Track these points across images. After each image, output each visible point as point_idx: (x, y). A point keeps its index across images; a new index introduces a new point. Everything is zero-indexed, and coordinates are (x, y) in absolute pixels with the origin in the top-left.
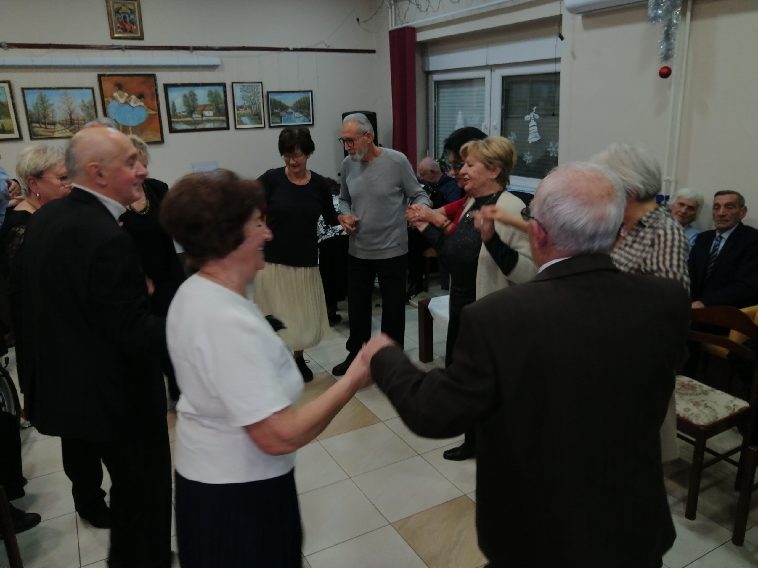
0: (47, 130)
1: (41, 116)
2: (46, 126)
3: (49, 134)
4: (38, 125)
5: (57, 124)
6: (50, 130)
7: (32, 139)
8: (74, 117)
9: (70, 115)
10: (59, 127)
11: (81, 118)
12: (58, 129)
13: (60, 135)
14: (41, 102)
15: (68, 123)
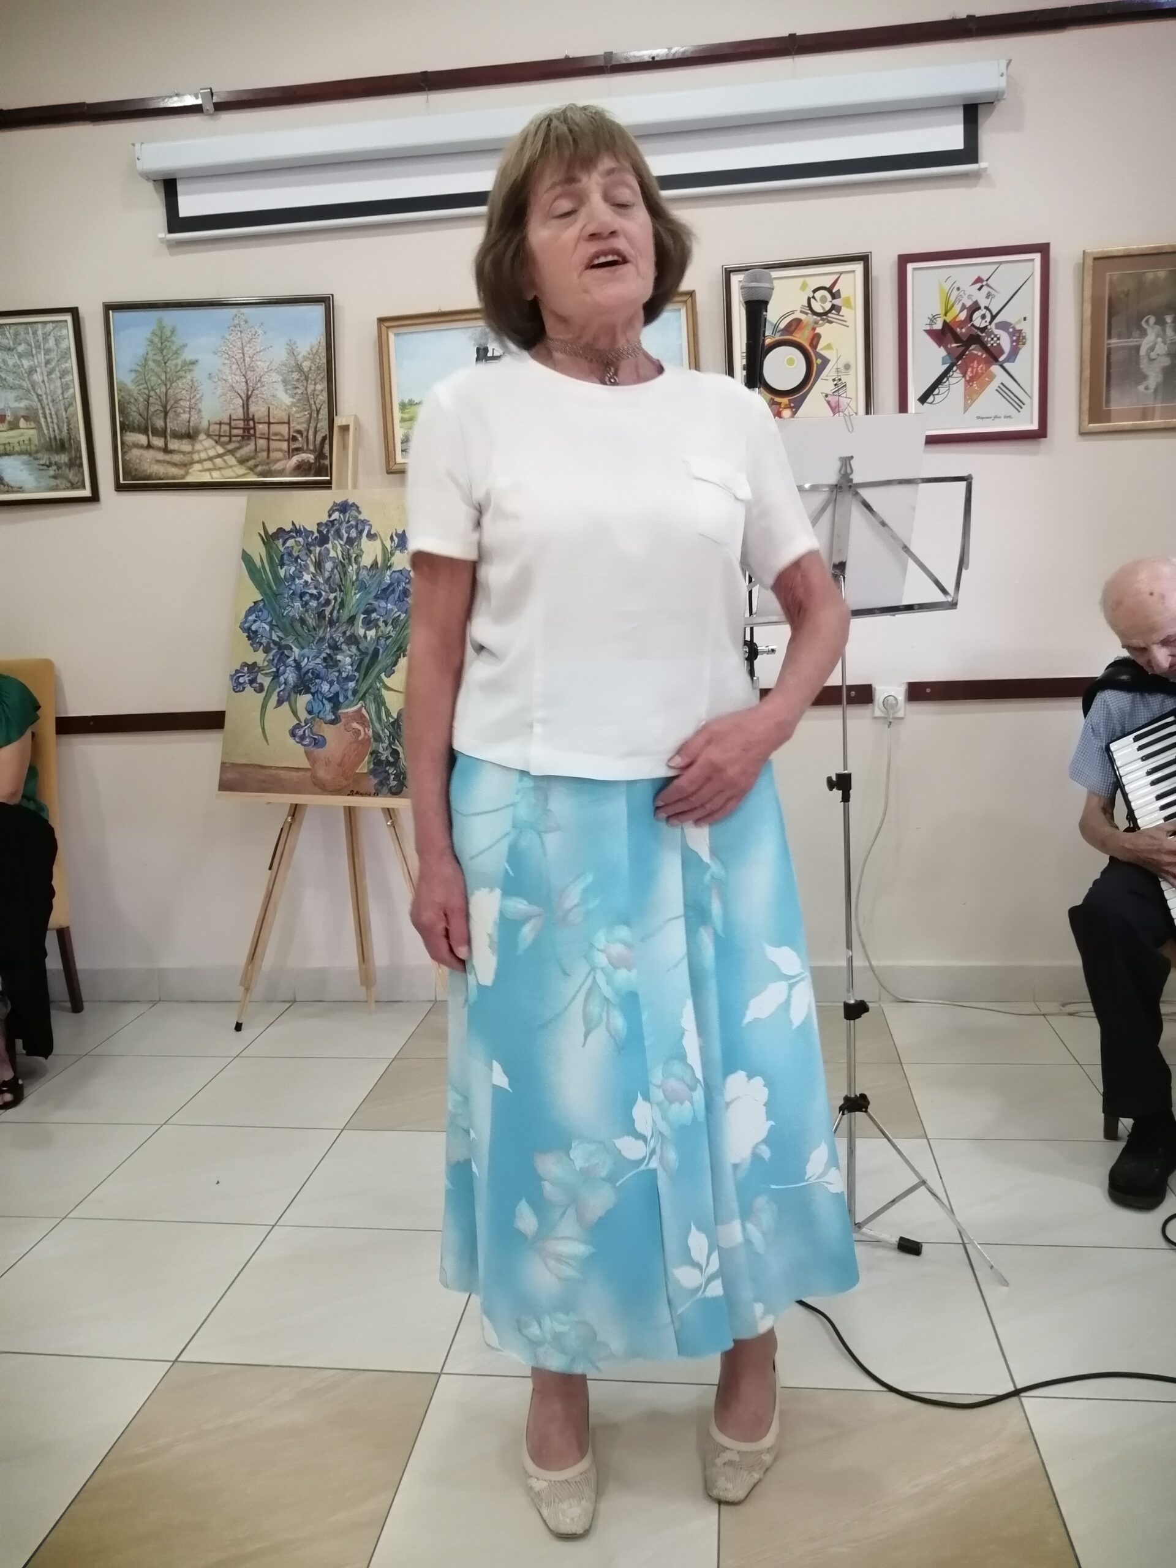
0: (168, 457)
1: (155, 407)
2: (166, 445)
3: (174, 471)
4: (142, 439)
5: (202, 437)
6: (176, 458)
7: (120, 488)
8: (258, 409)
9: (246, 406)
10: (205, 446)
11: (278, 414)
12: (203, 455)
13: (206, 478)
14: (159, 358)
15: (235, 432)
